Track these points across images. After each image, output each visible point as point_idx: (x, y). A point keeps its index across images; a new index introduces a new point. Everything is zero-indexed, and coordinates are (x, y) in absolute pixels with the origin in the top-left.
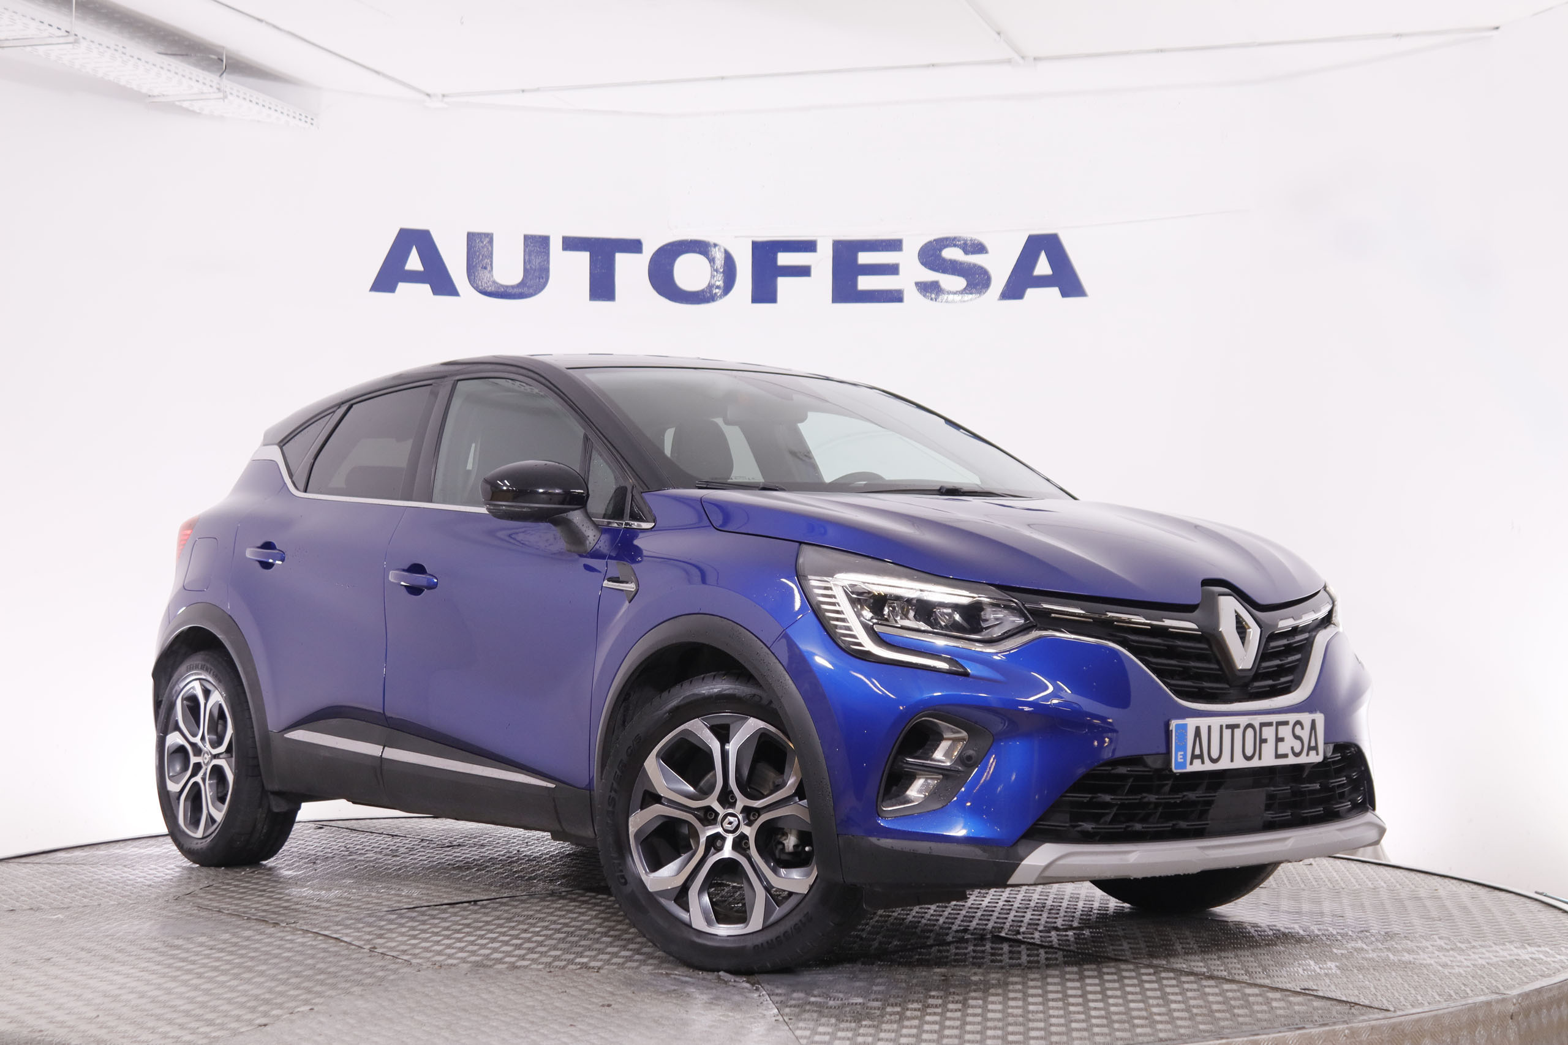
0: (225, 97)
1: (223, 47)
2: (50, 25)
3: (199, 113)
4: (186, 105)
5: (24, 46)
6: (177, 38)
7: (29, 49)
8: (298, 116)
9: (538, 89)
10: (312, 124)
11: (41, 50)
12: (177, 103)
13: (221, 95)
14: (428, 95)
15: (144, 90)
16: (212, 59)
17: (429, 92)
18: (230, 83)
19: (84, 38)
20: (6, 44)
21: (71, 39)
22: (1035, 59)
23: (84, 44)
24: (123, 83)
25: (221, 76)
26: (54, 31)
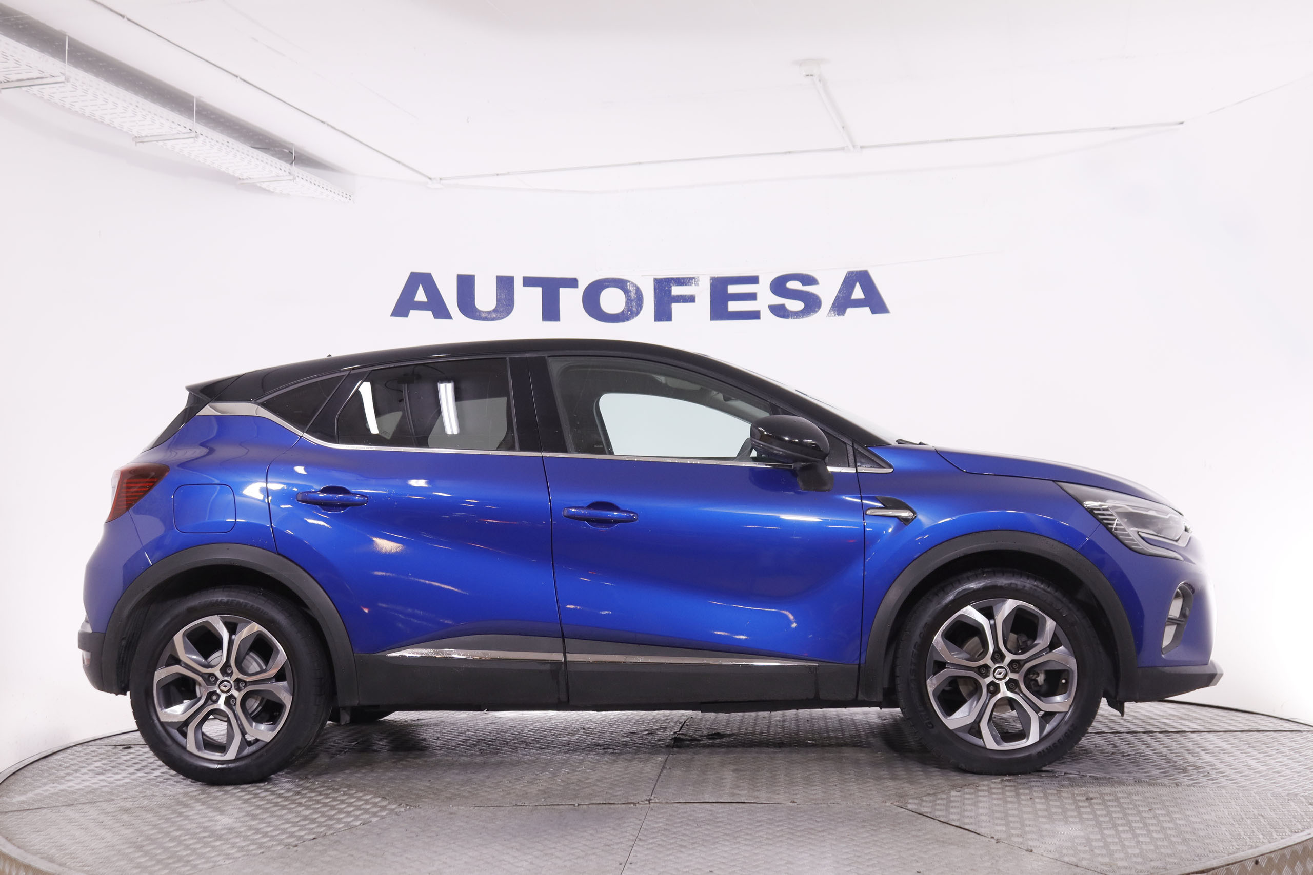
0: (295, 179)
1: (293, 144)
2: (179, 125)
3: (273, 192)
4: (264, 186)
5: (157, 141)
6: (261, 137)
7: (161, 143)
8: (341, 194)
9: (508, 174)
10: (350, 199)
11: (169, 144)
12: (259, 184)
13: (291, 178)
14: (430, 179)
15: (237, 175)
16: (285, 152)
17: (430, 176)
18: (296, 169)
19: (201, 134)
20: (146, 139)
21: (193, 135)
22: (862, 147)
23: (201, 138)
24: (223, 169)
25: (291, 164)
26: (181, 129)
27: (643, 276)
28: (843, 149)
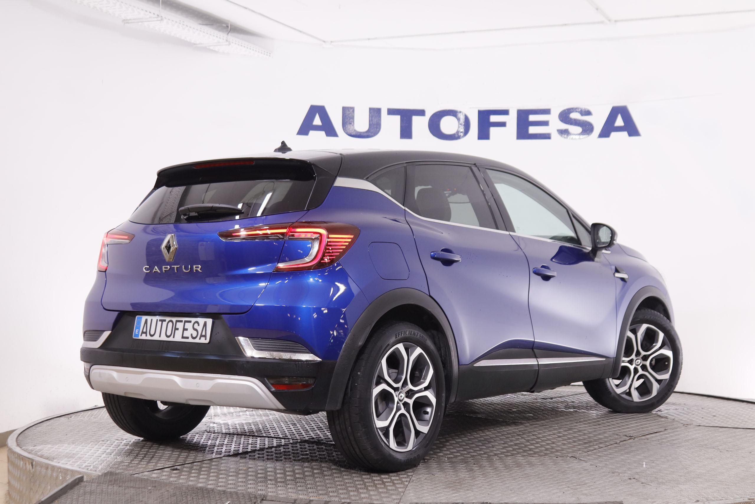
0: (230, 44)
1: (229, 21)
2: (150, 12)
3: (218, 52)
4: (211, 48)
5: (138, 22)
6: (207, 17)
7: (140, 23)
8: (263, 53)
9: (376, 38)
10: (270, 56)
11: (146, 24)
12: (208, 47)
13: (228, 43)
14: (324, 42)
15: (193, 41)
16: (224, 26)
18: (232, 37)
19: (165, 18)
20: (130, 21)
21: (159, 19)
22: (616, 21)
23: (165, 21)
24: (183, 38)
25: (228, 34)
26: (152, 15)
27: (470, 108)
28: (602, 22)
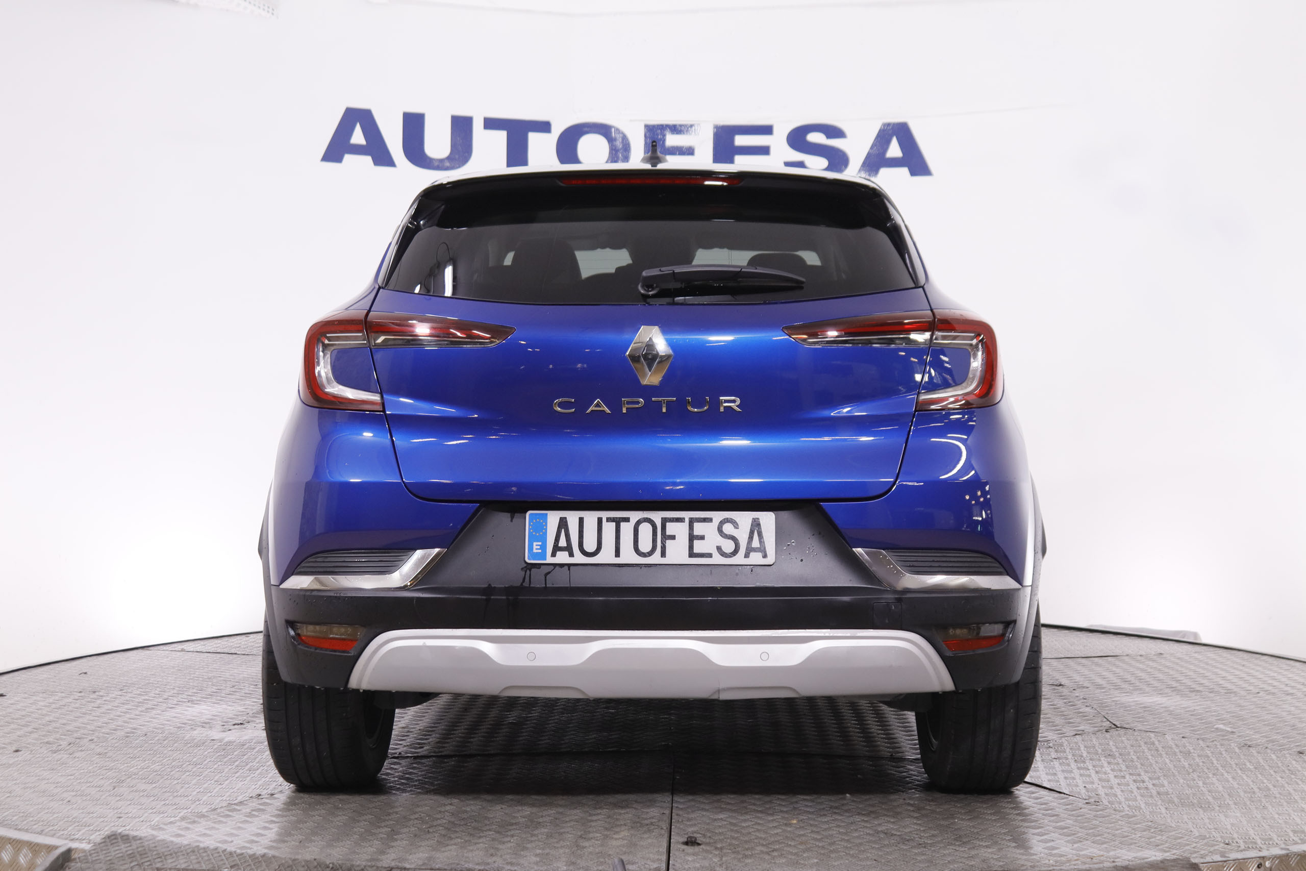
8: (262, 7)
10: (273, 14)
27: (631, 121)
